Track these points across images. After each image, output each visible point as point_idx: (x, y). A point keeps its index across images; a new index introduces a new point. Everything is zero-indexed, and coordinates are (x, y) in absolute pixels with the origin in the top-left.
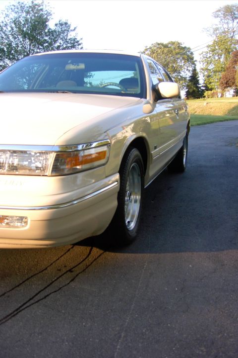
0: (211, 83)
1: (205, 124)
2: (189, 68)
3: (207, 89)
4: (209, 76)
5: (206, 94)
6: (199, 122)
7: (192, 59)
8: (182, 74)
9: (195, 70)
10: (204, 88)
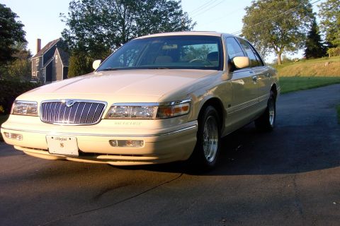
0: (334, 38)
1: (318, 87)
2: (307, 23)
3: (331, 46)
4: (332, 31)
5: (329, 51)
6: (311, 86)
7: (311, 11)
8: (300, 30)
9: (314, 25)
10: (327, 45)
